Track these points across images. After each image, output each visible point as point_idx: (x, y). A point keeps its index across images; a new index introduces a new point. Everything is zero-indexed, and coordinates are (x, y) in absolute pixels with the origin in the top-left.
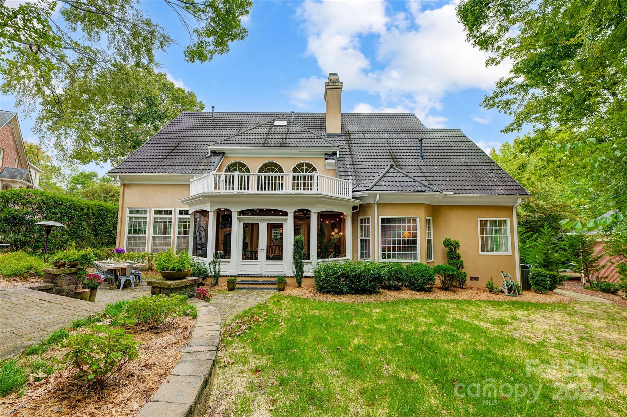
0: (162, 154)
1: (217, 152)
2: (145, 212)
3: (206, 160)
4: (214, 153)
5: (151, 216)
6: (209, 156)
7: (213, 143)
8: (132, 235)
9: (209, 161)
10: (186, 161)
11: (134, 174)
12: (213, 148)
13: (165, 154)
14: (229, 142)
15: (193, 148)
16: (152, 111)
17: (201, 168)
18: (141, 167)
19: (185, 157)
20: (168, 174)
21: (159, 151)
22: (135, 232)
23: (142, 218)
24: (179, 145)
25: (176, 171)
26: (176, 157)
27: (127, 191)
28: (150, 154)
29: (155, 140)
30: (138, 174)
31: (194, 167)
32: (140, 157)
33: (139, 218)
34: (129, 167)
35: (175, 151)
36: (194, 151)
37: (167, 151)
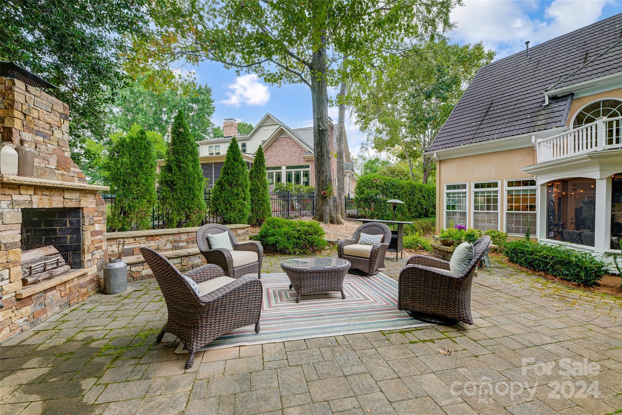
0: (474, 121)
1: (559, 96)
2: (464, 186)
3: (543, 112)
4: (554, 99)
5: (470, 190)
6: (547, 105)
7: (553, 85)
8: (451, 211)
9: (550, 111)
10: (511, 120)
11: (452, 148)
12: (553, 92)
13: (478, 120)
14: (582, 75)
15: (515, 103)
16: (441, 83)
17: (539, 123)
18: (457, 140)
19: (508, 116)
20: (493, 141)
21: (470, 118)
22: (453, 207)
23: (460, 193)
24: (493, 105)
25: (503, 135)
26: (495, 119)
27: (443, 167)
28: (461, 124)
29: (459, 108)
30: (456, 148)
31: (529, 125)
32: (451, 130)
33: (458, 193)
34: (443, 143)
35: (490, 113)
36: (517, 106)
37: (480, 116)
